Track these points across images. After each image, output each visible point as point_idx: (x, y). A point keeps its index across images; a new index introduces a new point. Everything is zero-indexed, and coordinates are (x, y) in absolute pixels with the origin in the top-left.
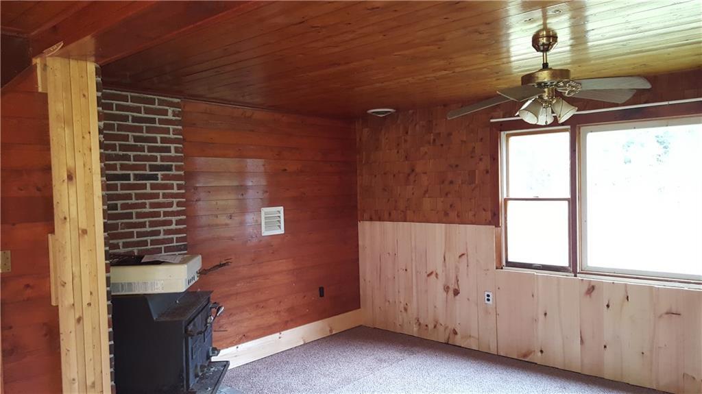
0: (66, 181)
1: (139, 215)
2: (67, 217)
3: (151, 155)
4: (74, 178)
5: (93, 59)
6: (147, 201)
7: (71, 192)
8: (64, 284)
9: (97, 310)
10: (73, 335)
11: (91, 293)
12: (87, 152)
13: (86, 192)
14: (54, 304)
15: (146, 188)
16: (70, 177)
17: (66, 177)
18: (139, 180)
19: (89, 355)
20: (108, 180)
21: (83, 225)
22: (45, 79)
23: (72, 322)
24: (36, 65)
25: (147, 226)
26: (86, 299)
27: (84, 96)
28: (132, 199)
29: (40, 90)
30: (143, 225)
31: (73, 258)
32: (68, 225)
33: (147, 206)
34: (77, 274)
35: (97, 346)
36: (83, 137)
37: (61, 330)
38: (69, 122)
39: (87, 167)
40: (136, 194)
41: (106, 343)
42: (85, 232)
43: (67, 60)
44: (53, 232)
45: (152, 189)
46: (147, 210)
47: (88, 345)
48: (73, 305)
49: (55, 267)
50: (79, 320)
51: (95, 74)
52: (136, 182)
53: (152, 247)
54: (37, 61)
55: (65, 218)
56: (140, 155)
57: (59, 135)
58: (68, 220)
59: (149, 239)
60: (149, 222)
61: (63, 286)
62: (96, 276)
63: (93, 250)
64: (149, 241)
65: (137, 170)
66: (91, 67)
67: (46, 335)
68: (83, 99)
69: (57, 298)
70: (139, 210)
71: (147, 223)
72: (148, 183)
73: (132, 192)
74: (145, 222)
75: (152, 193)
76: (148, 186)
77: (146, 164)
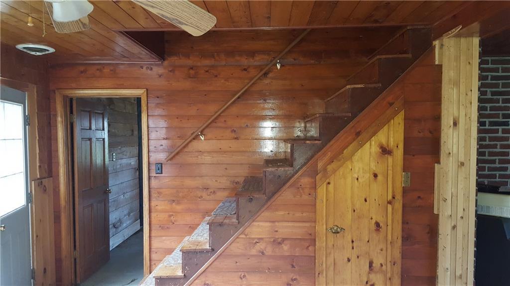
0: (452, 126)
1: (491, 154)
2: (451, 152)
3: (504, 106)
4: (458, 125)
5: (478, 35)
6: (498, 143)
7: (454, 134)
8: (445, 200)
9: (467, 222)
10: (449, 237)
11: (464, 210)
12: (469, 105)
13: (466, 135)
14: (436, 212)
15: (498, 133)
16: (455, 124)
17: (452, 124)
18: (493, 126)
19: (459, 254)
20: (480, 126)
21: (462, 159)
22: (441, 55)
23: (449, 227)
24: (435, 46)
25: (497, 163)
26: (460, 214)
27: (469, 63)
28: (486, 141)
29: (437, 63)
30: (494, 162)
31: (453, 183)
32: (451, 158)
33: (498, 147)
34: (454, 194)
35: (465, 249)
36: (466, 94)
37: (440, 232)
38: (457, 84)
39: (468, 117)
40: (489, 137)
41: (472, 249)
42: (462, 164)
43: (458, 39)
44: (439, 162)
45: (503, 133)
46: (498, 150)
47: (459, 247)
48: (451, 216)
49: (439, 187)
50: (454, 227)
51: (478, 46)
52: (490, 128)
53: (500, 180)
54: (436, 43)
55: (450, 153)
56: (495, 106)
57: (449, 94)
58: (451, 154)
59: (498, 173)
60: (499, 159)
61: (445, 201)
62: (468, 197)
63: (467, 178)
64: (498, 175)
65: (492, 118)
66: (476, 41)
67: (428, 233)
68: (468, 67)
69: (438, 209)
70: (491, 150)
71: (497, 161)
72: (500, 128)
73: (487, 135)
74: (496, 159)
75: (503, 137)
76: (500, 131)
77: (499, 113)
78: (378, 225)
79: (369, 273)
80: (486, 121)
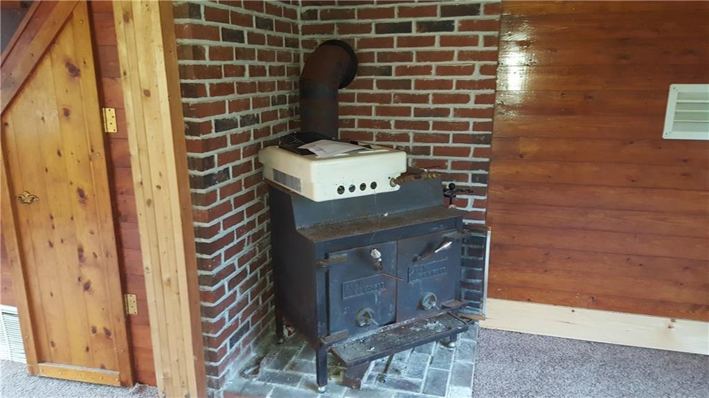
1: (420, 85)
2: (127, 71)
4: (131, 19)
6: (433, 64)
10: (144, 218)
11: (160, 174)
15: (433, 44)
16: (127, 18)
17: (122, 17)
18: (425, 31)
21: (145, 84)
23: (141, 202)
25: (430, 101)
28: (411, 61)
30: (424, 99)
31: (138, 126)
32: (129, 82)
33: (433, 71)
34: (142, 146)
35: (170, 239)
40: (418, 52)
41: (180, 239)
42: (147, 94)
45: (442, 45)
46: (433, 77)
50: (149, 203)
52: (419, 34)
55: (125, 74)
58: (128, 76)
59: (431, 120)
60: (434, 95)
62: (163, 153)
63: (158, 119)
64: (431, 123)
65: (422, 16)
70: (420, 77)
71: (431, 97)
72: (437, 35)
73: (413, 50)
74: (428, 94)
75: (442, 52)
76: (437, 40)
77: (436, 6)
78: (81, 193)
79: (80, 266)
80: (410, 23)
